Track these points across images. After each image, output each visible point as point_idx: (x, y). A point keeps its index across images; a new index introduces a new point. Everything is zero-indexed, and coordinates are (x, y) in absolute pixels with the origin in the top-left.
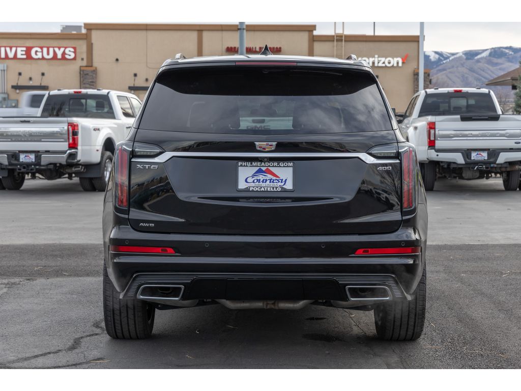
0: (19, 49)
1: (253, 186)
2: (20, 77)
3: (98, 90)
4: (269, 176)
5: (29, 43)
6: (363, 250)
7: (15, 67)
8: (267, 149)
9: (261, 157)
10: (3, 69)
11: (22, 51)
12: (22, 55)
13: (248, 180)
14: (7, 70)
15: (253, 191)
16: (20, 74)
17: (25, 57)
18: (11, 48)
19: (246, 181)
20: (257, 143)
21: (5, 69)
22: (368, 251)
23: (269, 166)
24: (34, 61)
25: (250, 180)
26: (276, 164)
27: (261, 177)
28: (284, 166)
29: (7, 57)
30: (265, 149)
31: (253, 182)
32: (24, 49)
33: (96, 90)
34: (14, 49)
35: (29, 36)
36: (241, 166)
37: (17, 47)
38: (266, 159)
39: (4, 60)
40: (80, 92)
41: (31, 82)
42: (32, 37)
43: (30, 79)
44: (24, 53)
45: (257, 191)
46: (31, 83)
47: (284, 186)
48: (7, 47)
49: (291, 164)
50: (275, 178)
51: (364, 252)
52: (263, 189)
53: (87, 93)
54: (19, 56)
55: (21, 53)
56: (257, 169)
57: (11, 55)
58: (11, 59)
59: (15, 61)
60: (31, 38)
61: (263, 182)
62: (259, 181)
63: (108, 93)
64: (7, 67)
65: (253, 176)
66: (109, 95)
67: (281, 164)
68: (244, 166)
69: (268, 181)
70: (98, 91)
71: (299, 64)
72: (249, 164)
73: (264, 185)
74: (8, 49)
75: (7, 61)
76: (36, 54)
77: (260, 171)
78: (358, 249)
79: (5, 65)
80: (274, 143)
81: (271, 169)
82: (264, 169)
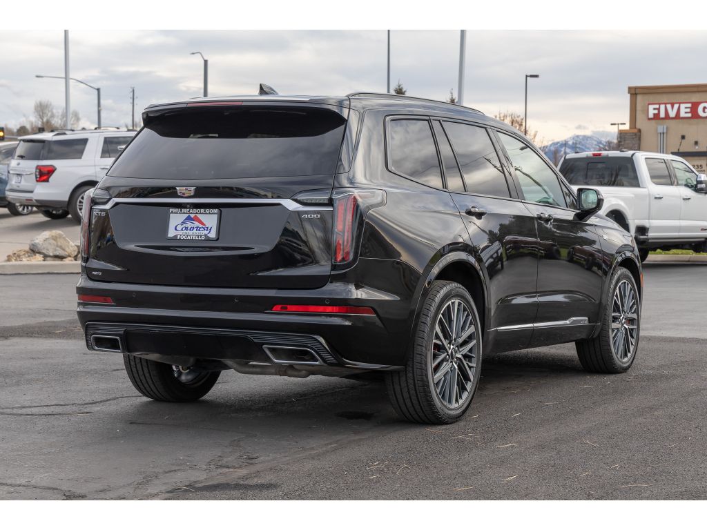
0: (683, 106)
1: (181, 234)
2: (683, 141)
3: (621, 151)
4: (197, 224)
5: (695, 98)
6: (280, 306)
7: (677, 129)
8: (186, 195)
9: (184, 203)
10: (662, 132)
11: (686, 108)
12: (686, 113)
13: (178, 229)
14: (667, 133)
15: (180, 239)
16: (683, 137)
17: (689, 115)
18: (672, 105)
19: (176, 229)
20: (178, 188)
21: (665, 131)
22: (286, 308)
23: (196, 213)
24: (702, 120)
25: (179, 228)
26: (202, 211)
27: (189, 225)
28: (210, 213)
29: (667, 117)
30: (184, 194)
31: (182, 230)
32: (689, 105)
33: (619, 152)
34: (676, 106)
35: (695, 89)
36: (172, 212)
37: (680, 103)
38: (188, 206)
39: (664, 121)
40: (600, 155)
41: (697, 147)
42: (700, 89)
43: (696, 143)
44: (688, 110)
45: (184, 239)
46: (697, 149)
47: (208, 235)
48: (668, 103)
49: (216, 211)
50: (201, 226)
51: (282, 308)
52: (189, 238)
53: (608, 155)
54: (682, 114)
55: (684, 111)
56: (186, 215)
57: (672, 114)
58: (672, 118)
59: (677, 121)
60: (699, 92)
61: (190, 230)
62: (186, 228)
63: (633, 155)
64: (667, 128)
65: (183, 223)
66: (634, 157)
67: (207, 211)
68: (175, 213)
69: (195, 229)
70: (622, 153)
71: (244, 104)
72: (179, 210)
73: (190, 233)
74: (669, 107)
75: (667, 121)
76: (704, 111)
77: (189, 218)
78: (276, 305)
79: (665, 127)
80: (193, 188)
81: (199, 216)
82: (192, 216)
